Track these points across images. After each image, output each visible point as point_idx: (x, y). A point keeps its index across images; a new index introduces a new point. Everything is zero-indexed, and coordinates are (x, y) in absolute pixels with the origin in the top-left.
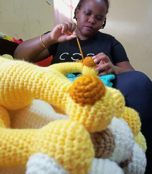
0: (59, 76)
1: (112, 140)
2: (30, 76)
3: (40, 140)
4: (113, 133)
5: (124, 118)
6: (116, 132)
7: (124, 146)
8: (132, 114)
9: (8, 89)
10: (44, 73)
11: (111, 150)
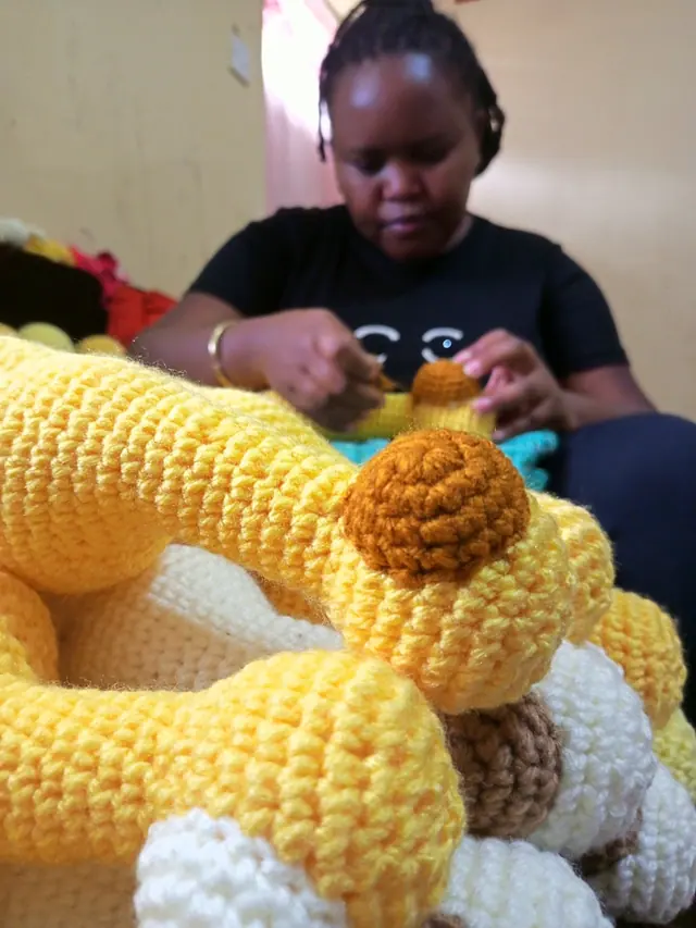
0: (290, 432)
1: (551, 750)
2: (150, 432)
3: (204, 748)
4: (557, 719)
5: (606, 643)
6: (570, 711)
7: (605, 782)
8: (647, 624)
9: (42, 491)
10: (219, 417)
11: (544, 798)
